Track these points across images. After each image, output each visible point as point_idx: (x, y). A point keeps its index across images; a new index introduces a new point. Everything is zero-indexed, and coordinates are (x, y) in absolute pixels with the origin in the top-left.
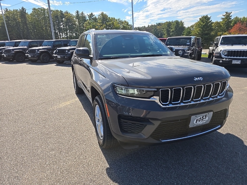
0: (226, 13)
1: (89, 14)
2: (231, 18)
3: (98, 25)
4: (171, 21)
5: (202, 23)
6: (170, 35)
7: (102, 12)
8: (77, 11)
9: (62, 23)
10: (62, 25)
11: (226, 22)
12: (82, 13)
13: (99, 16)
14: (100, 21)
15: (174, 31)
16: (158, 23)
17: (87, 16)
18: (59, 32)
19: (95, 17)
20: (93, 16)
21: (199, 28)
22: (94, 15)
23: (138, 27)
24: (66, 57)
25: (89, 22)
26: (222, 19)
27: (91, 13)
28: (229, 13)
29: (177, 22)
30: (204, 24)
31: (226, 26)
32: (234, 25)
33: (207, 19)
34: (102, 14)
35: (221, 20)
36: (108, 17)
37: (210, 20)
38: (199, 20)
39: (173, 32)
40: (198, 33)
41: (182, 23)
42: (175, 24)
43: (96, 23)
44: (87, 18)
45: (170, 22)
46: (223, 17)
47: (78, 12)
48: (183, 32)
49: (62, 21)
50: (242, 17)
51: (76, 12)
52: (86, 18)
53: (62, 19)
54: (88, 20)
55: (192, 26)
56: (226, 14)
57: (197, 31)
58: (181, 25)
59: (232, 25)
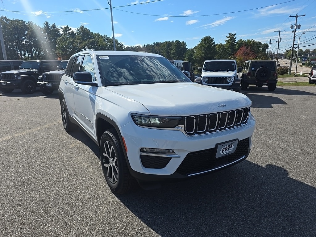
0: (230, 34)
1: (63, 27)
2: (236, 41)
3: (76, 42)
4: (171, 41)
5: (204, 45)
6: (170, 57)
7: (82, 26)
8: (46, 22)
9: (24, 38)
10: (24, 40)
11: (230, 44)
12: (53, 25)
13: (78, 30)
14: (80, 37)
15: (175, 53)
16: (156, 43)
17: (61, 30)
18: (19, 50)
19: (72, 31)
20: (69, 30)
21: (202, 50)
22: (71, 29)
23: (131, 47)
24: (14, 84)
25: (63, 38)
26: (226, 41)
27: (66, 26)
28: (233, 34)
29: (178, 42)
30: (207, 46)
31: (230, 49)
32: (239, 49)
33: (210, 41)
34: (82, 28)
35: (225, 43)
36: (91, 32)
37: (213, 42)
38: (201, 41)
39: (173, 53)
40: (201, 56)
41: (184, 44)
42: (176, 44)
43: (73, 39)
44: (61, 32)
45: (169, 41)
46: (227, 39)
47: (47, 24)
48: (184, 54)
49: (24, 35)
50: (246, 40)
51: (45, 24)
52: (59, 32)
53: (24, 32)
54: (62, 34)
55: (195, 48)
56: (230, 36)
57: (199, 54)
58: (182, 46)
59: (236, 48)
